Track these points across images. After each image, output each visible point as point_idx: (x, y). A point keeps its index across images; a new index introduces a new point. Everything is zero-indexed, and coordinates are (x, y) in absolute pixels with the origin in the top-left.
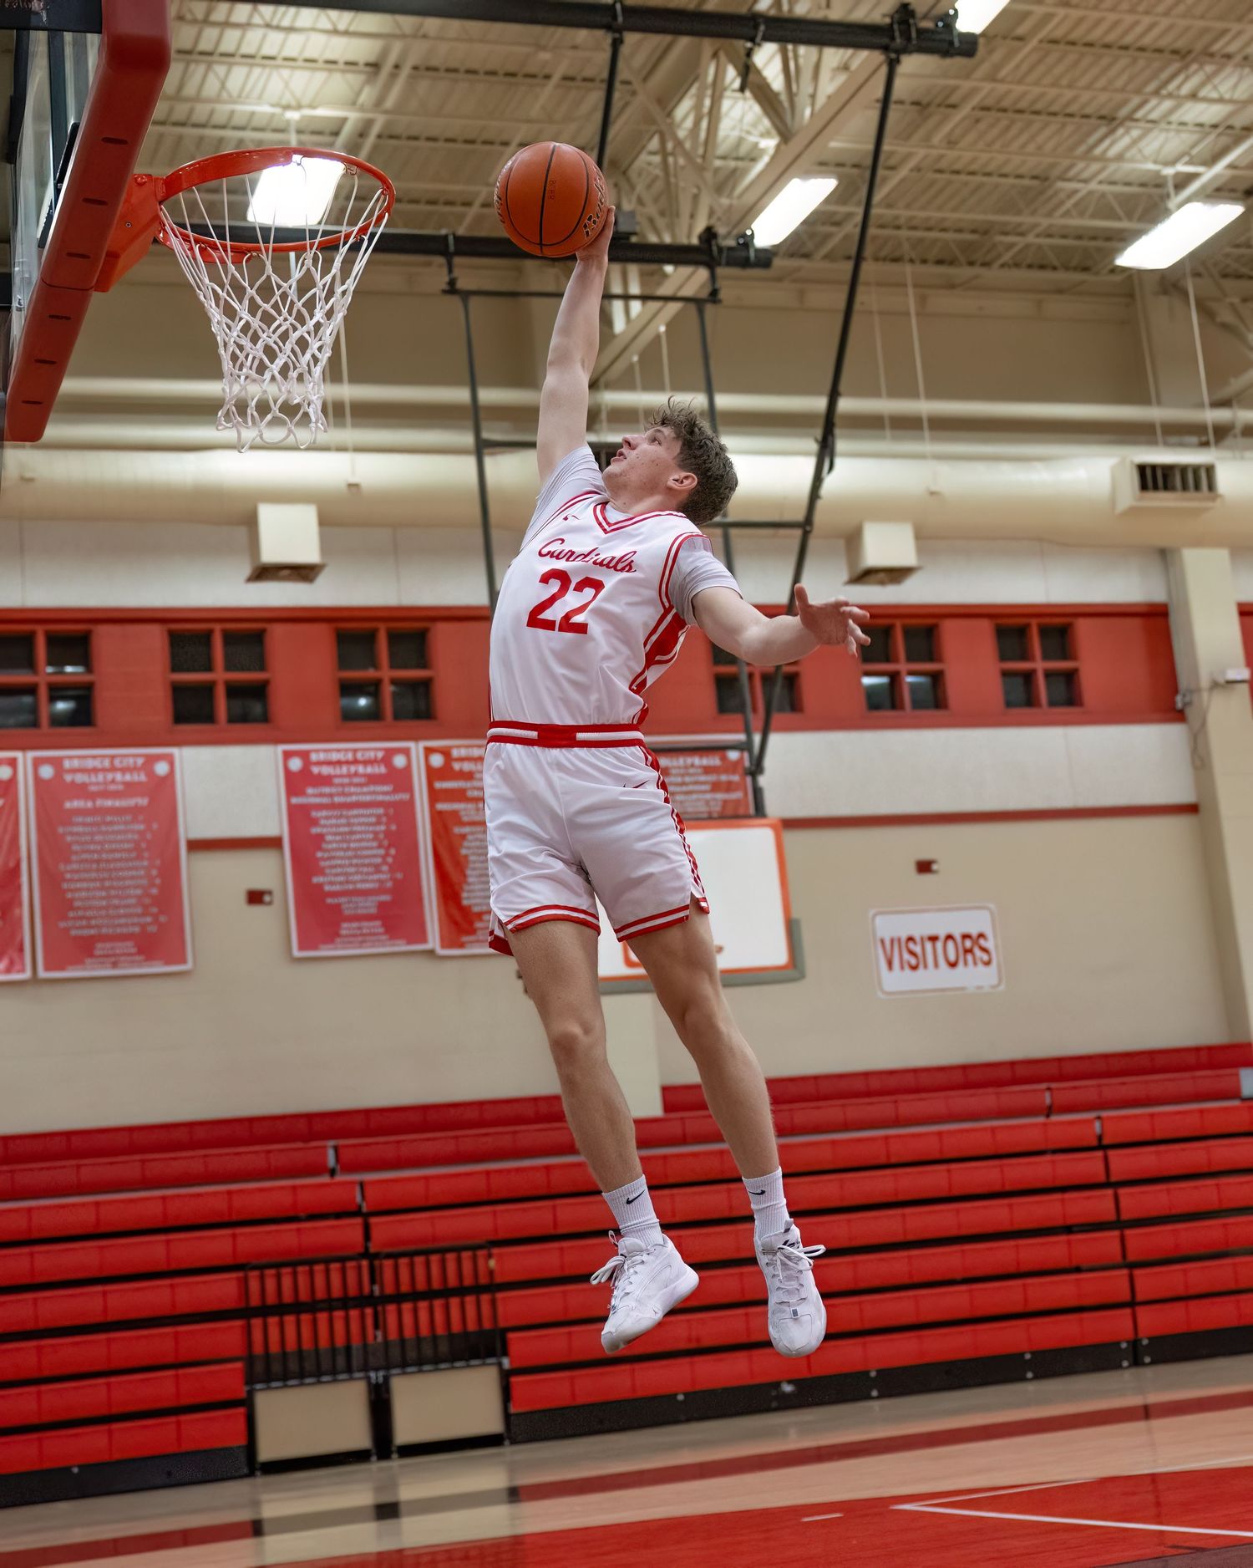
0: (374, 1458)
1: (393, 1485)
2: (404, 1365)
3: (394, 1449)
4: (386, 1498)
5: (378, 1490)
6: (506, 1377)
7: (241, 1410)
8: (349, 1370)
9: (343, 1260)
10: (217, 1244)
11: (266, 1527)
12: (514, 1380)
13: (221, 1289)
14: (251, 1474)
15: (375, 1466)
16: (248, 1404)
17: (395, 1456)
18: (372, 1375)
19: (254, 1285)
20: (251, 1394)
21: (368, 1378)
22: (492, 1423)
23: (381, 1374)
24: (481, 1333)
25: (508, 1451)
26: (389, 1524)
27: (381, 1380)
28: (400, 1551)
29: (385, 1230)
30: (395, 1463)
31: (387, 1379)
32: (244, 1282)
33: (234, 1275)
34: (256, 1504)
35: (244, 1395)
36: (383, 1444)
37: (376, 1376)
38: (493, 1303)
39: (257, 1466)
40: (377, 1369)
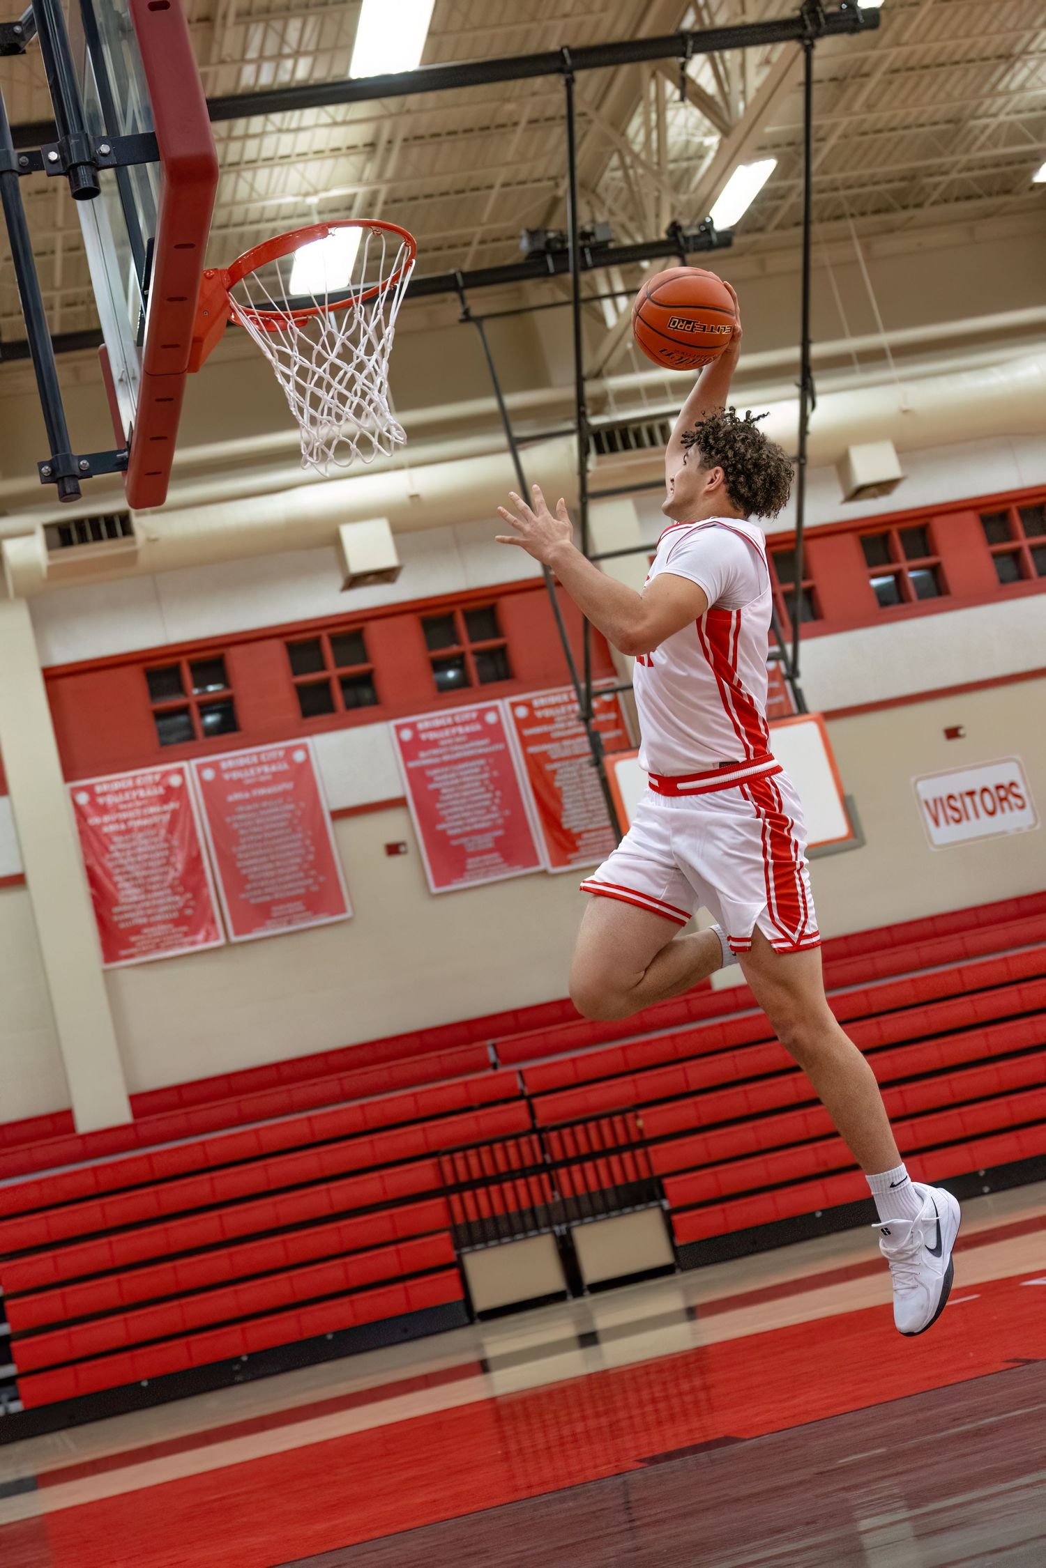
0: (570, 1297)
1: (589, 1318)
2: (581, 1217)
3: (585, 1287)
4: (586, 1329)
5: (578, 1323)
6: (667, 1216)
7: (454, 1271)
8: (537, 1227)
9: (516, 1137)
10: (412, 1138)
11: (492, 1364)
12: (676, 1218)
13: (421, 1175)
14: (472, 1322)
15: (572, 1303)
16: (458, 1265)
17: (587, 1293)
18: (557, 1228)
19: (447, 1168)
20: (460, 1257)
21: (553, 1232)
22: (661, 1254)
23: (564, 1227)
24: (640, 1183)
25: (679, 1277)
26: (591, 1350)
27: (565, 1232)
28: (605, 1372)
29: (546, 1107)
30: (588, 1299)
31: (569, 1230)
32: (439, 1166)
33: (428, 1162)
34: (479, 1347)
35: (454, 1258)
36: (575, 1284)
37: (560, 1229)
38: (646, 1155)
39: (475, 1315)
40: (559, 1224)
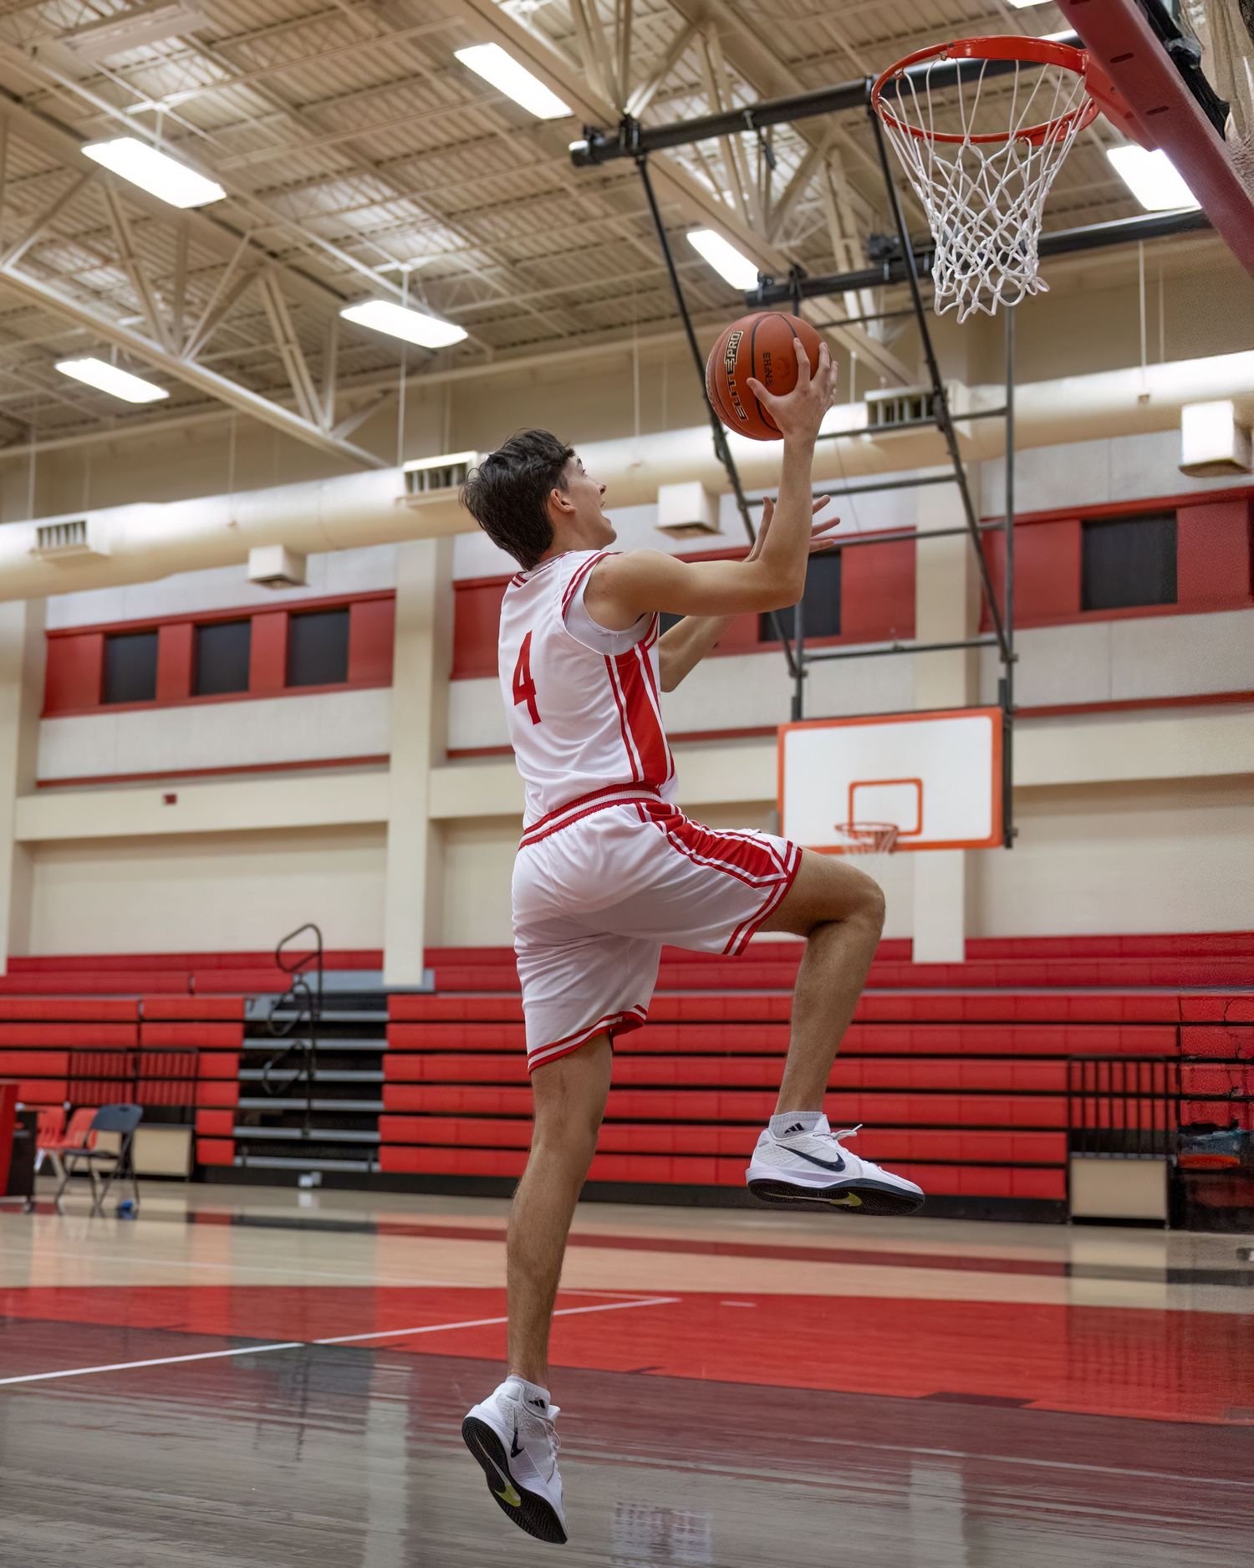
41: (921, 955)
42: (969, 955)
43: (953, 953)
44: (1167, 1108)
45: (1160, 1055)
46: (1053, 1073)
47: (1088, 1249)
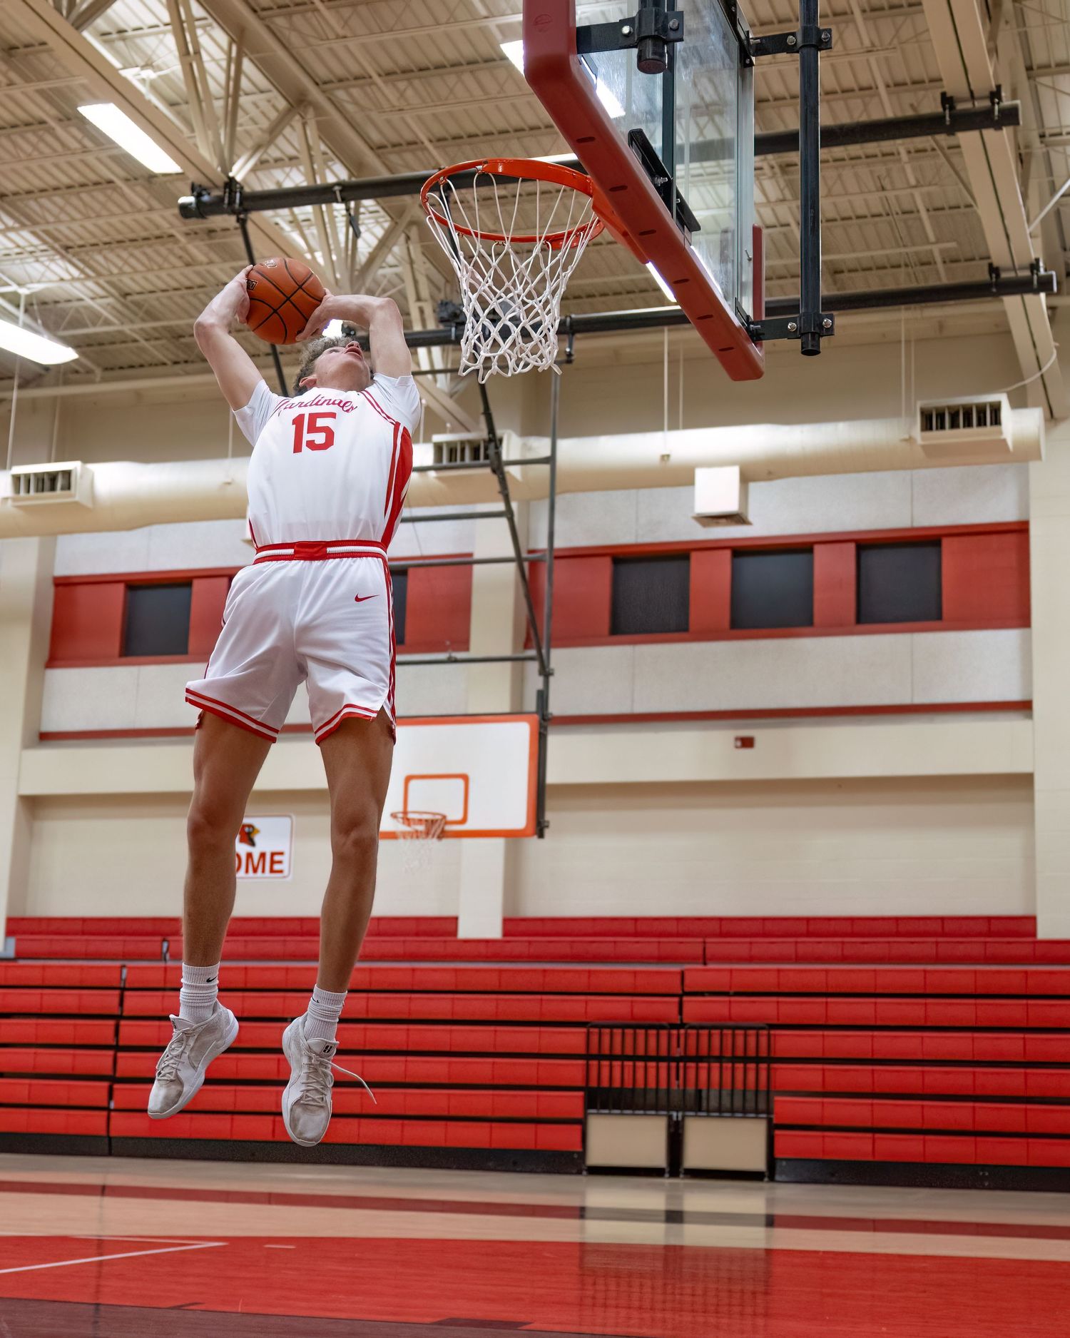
41: (465, 932)
42: (506, 933)
43: (494, 931)
44: (669, 1068)
45: (664, 1023)
46: (573, 1039)
47: (600, 1195)
